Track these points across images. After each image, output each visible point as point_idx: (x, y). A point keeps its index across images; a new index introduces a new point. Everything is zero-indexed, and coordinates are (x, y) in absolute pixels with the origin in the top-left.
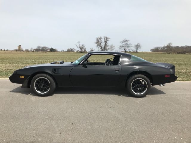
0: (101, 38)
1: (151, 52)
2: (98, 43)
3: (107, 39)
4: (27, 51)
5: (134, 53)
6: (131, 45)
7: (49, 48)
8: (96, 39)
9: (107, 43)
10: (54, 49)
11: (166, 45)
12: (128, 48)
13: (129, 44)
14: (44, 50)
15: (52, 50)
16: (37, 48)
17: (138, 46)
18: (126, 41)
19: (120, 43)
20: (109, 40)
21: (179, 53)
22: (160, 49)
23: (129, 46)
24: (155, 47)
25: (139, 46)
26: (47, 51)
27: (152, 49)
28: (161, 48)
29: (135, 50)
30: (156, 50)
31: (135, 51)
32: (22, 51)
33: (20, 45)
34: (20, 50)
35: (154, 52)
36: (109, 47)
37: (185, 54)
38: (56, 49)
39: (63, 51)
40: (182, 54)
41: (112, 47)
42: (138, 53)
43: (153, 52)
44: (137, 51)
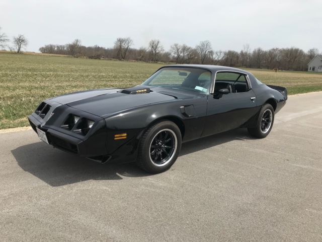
1: (39, 52)
5: (13, 53)
6: (6, 36)
17: (20, 41)
21: (91, 57)
22: (56, 49)
23: (2, 38)
24: (47, 45)
25: (23, 41)
27: (43, 48)
28: (58, 47)
29: (15, 48)
30: (49, 50)
31: (16, 51)
35: (47, 53)
37: (99, 59)
40: (95, 59)
42: (22, 53)
43: (44, 52)
44: (19, 50)
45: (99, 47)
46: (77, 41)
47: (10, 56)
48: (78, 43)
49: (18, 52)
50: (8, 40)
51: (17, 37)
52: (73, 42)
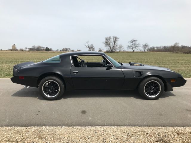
0: (110, 38)
2: (107, 43)
3: (116, 39)
4: (22, 50)
6: (140, 44)
7: (44, 48)
8: (105, 39)
9: (116, 43)
10: (50, 48)
11: (173, 45)
12: (136, 48)
13: (137, 44)
14: (38, 49)
15: (47, 50)
16: (32, 48)
17: (145, 46)
18: (134, 41)
19: (129, 42)
20: (119, 40)
21: (185, 53)
23: (138, 46)
25: (147, 46)
26: (42, 50)
31: (143, 51)
32: (17, 50)
33: (14, 45)
34: (14, 49)
35: (150, 51)
36: (118, 47)
38: (51, 48)
39: (58, 50)
41: (121, 47)
44: (145, 50)
45: (184, 46)
46: (176, 43)
47: (140, 54)
48: (177, 45)
49: (144, 52)
50: (140, 46)
51: (144, 44)
52: (174, 44)
